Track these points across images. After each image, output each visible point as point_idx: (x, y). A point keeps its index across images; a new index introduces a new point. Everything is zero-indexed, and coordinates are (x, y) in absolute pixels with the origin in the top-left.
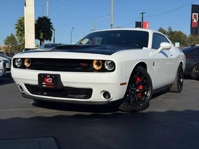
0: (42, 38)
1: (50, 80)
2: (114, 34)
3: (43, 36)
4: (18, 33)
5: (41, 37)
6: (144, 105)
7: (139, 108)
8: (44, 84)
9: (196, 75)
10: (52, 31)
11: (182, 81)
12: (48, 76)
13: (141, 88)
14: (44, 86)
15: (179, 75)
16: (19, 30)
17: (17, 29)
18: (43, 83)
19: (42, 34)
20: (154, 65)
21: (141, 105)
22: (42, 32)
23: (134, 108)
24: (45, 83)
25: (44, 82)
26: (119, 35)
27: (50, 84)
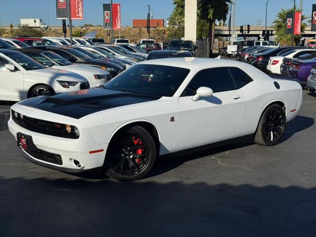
0: (211, 18)
3: (213, 14)
4: (177, 10)
5: (210, 16)
10: (227, 5)
12: (23, 137)
13: (140, 153)
14: (21, 146)
16: (178, 6)
17: (176, 5)
18: (20, 143)
19: (211, 11)
20: (172, 120)
21: (136, 173)
22: (212, 8)
27: (24, 145)
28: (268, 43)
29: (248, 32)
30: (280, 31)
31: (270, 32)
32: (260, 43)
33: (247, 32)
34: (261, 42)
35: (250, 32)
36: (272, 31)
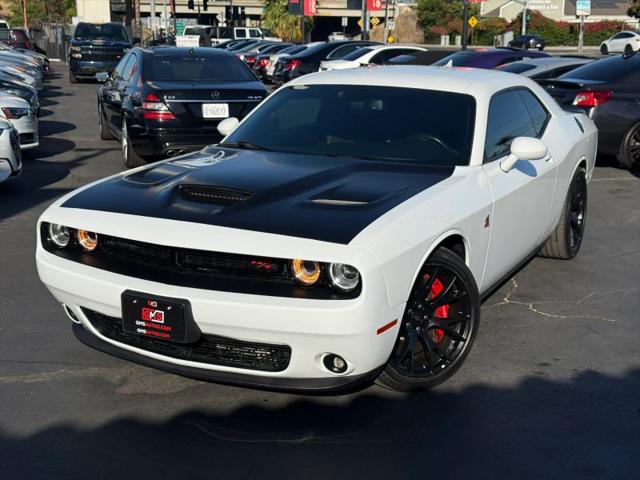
1: (158, 316)
2: (362, 103)
6: (451, 366)
7: (436, 377)
8: (141, 327)
9: (632, 155)
11: (582, 221)
12: (153, 304)
13: (445, 315)
14: (139, 330)
15: (572, 205)
18: (138, 323)
20: (487, 225)
21: (443, 366)
23: (421, 379)
24: (143, 324)
25: (142, 320)
26: (380, 104)
27: (158, 327)
28: (261, 33)
29: (205, 9)
30: (274, 9)
31: (240, 9)
32: (244, 31)
33: (202, 8)
34: (247, 30)
35: (209, 8)
36: (243, 8)
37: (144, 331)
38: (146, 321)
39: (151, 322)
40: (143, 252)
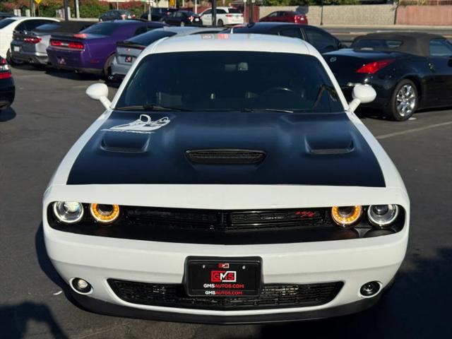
1: (230, 277)
8: (210, 289)
12: (225, 266)
14: (208, 292)
18: (206, 286)
24: (212, 286)
25: (210, 283)
26: (245, 66)
27: (230, 286)
37: (213, 293)
38: (215, 283)
39: (221, 283)
40: (177, 217)
